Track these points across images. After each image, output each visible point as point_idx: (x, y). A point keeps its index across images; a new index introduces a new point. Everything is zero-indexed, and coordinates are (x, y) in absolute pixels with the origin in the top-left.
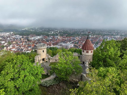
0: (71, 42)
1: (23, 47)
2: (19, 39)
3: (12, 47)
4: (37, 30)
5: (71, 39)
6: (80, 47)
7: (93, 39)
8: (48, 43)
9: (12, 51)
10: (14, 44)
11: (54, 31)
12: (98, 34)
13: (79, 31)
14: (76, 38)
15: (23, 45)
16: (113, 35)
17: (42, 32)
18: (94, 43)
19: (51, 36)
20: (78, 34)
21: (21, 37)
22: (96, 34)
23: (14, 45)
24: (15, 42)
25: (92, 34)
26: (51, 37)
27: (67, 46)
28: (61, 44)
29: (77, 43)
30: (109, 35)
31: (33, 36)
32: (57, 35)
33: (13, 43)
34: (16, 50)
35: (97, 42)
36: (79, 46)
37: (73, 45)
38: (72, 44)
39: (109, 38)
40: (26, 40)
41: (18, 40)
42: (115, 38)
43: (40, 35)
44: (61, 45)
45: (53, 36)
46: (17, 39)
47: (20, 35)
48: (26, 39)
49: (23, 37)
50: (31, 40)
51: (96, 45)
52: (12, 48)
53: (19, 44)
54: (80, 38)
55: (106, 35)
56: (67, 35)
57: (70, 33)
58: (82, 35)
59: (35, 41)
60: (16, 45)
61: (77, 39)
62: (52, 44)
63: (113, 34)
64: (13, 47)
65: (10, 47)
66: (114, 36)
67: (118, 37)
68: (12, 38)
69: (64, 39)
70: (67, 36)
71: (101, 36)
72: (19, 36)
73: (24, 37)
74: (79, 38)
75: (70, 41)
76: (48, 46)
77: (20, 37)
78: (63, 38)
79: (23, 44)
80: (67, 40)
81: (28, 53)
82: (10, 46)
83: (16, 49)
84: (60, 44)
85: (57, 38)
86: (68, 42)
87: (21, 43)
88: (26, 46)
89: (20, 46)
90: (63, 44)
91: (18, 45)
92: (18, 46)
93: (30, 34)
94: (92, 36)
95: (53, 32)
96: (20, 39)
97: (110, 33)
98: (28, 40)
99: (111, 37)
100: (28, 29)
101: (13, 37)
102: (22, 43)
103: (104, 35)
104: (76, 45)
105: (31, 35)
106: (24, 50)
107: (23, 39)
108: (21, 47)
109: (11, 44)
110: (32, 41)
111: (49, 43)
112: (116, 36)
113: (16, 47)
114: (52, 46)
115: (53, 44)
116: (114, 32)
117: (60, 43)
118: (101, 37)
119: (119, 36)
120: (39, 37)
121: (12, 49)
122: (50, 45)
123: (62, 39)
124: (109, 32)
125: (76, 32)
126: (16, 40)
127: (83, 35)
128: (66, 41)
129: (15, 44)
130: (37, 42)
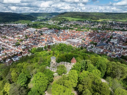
0: (79, 38)
5: (80, 34)
6: (86, 44)
7: (101, 35)
8: (59, 38)
9: (29, 45)
14: (85, 33)
15: (37, 39)
17: (54, 24)
18: (101, 40)
19: (62, 30)
23: (30, 39)
27: (74, 43)
28: (70, 40)
32: (68, 28)
34: (32, 45)
35: (104, 38)
37: (80, 41)
43: (52, 29)
45: (64, 29)
48: (39, 32)
51: (102, 42)
52: (29, 43)
53: (34, 38)
54: (89, 33)
55: (116, 30)
57: (80, 27)
59: (48, 35)
61: (85, 35)
62: (62, 40)
68: (27, 32)
69: (73, 34)
70: (77, 30)
72: (33, 28)
76: (59, 41)
77: (34, 30)
78: (73, 32)
80: (76, 35)
82: (27, 40)
83: (32, 43)
85: (67, 32)
86: (76, 38)
87: (36, 37)
93: (43, 27)
96: (35, 33)
98: (42, 34)
101: (28, 30)
104: (83, 41)
106: (39, 44)
107: (37, 33)
108: (37, 42)
109: (28, 38)
110: (45, 35)
123: (71, 34)
126: (31, 33)
130: (49, 37)
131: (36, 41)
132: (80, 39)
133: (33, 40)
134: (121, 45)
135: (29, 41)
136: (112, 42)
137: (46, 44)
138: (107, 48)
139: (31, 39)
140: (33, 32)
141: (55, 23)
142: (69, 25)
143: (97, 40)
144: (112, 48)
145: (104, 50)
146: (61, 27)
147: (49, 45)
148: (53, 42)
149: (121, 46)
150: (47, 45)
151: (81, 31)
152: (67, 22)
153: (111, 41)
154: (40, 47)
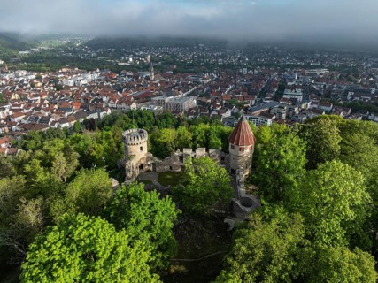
0: (189, 92)
1: (47, 110)
2: (29, 86)
3: (11, 113)
4: (81, 50)
5: (188, 80)
6: (216, 106)
7: (251, 80)
8: (121, 95)
9: (15, 124)
10: (15, 100)
11: (135, 55)
12: (267, 66)
13: (213, 55)
14: (204, 79)
15: (45, 105)
16: (307, 66)
17: (99, 58)
18: (255, 94)
19: (128, 73)
20: (207, 64)
21: (34, 76)
22: (261, 65)
23: (17, 105)
24: (17, 96)
25: (250, 64)
26: (129, 76)
27: (177, 105)
28: (160, 98)
29: (207, 95)
30: (297, 66)
31: (70, 74)
32: (146, 67)
33: (13, 98)
34: (26, 122)
35: (263, 89)
36: (211, 104)
37: (195, 101)
38: (192, 97)
39: (298, 78)
40: (52, 88)
41: (24, 87)
42: (313, 76)
43: (92, 70)
44: (159, 103)
45: (133, 71)
46: (21, 84)
47: (28, 71)
48: (50, 83)
49: (39, 78)
50: (68, 87)
51: (261, 101)
52: (13, 116)
53: (30, 101)
54: (215, 76)
56: (175, 67)
57: (185, 62)
58: (220, 66)
59: (81, 88)
60: (22, 106)
61: (206, 82)
62: (132, 99)
63: (309, 63)
64: (17, 112)
65: (5, 112)
66: (311, 71)
67: (321, 74)
68: (4, 82)
69: (167, 83)
70: (175, 72)
71: (276, 70)
72: (25, 72)
73: (44, 77)
74: (212, 77)
75: (185, 87)
76: (123, 105)
77: (30, 77)
78: (165, 77)
79: (46, 102)
80: (177, 85)
81: (65, 129)
82: (4, 109)
83: (25, 119)
84: (157, 98)
85: (147, 78)
86: (180, 92)
87: (39, 98)
88: (56, 107)
89: (37, 109)
90: (167, 100)
91: (30, 106)
92: (31, 109)
93: (61, 67)
94: (249, 69)
95: (131, 60)
96: (33, 86)
97: (302, 60)
98: (59, 88)
99: (303, 74)
100: (50, 46)
101: (7, 77)
102: (41, 96)
103: (284, 68)
104: (204, 99)
105: (64, 70)
106: (52, 120)
107: (39, 84)
108: (42, 111)
109: (6, 103)
110: (71, 89)
111: (125, 96)
112: (317, 72)
113: (26, 111)
114: (134, 106)
115: (138, 99)
116: (313, 59)
117: (157, 95)
118: (276, 74)
119: (324, 71)
120: (90, 77)
121: (12, 120)
122: (129, 103)
123: (160, 82)
124: (297, 58)
125: (203, 57)
126: (17, 87)
127: (223, 67)
128: (173, 87)
129: (18, 101)
130: (88, 95)
131: (39, 108)
132: (192, 94)
133: (27, 108)
134: (317, 103)
135: (14, 110)
136: (288, 97)
137: (77, 116)
138: (280, 114)
139: (20, 105)
140: (25, 82)
141: (102, 56)
142: (149, 59)
143: (246, 94)
144: (294, 113)
145: (276, 120)
146: (122, 64)
147: (88, 117)
148: (103, 110)
149: (316, 106)
150: (82, 120)
151: (191, 72)
152: (141, 50)
153: (285, 96)
154: (56, 126)
